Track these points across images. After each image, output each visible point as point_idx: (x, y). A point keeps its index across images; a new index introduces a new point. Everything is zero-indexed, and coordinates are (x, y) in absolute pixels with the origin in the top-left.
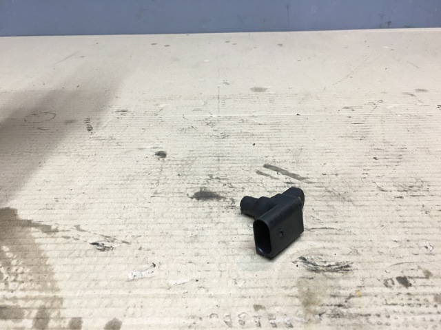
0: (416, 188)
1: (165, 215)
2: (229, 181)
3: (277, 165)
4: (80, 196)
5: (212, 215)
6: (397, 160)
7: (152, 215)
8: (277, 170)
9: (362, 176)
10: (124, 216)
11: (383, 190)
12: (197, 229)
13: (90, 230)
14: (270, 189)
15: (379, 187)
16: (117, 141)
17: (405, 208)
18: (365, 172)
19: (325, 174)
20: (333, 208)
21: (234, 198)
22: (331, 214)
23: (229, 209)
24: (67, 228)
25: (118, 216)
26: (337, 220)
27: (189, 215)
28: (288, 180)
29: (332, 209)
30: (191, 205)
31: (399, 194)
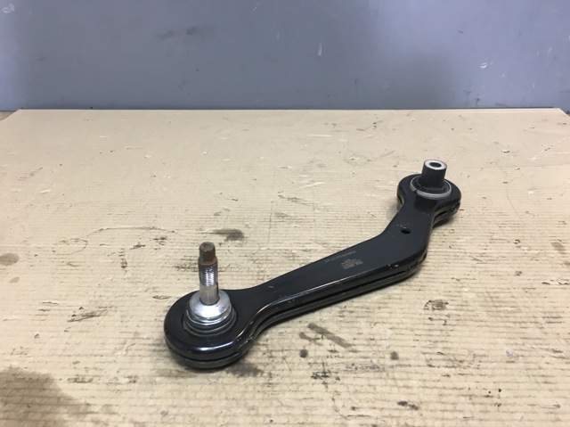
0: (466, 364)
1: (198, 396)
2: (270, 348)
3: (323, 326)
4: (111, 365)
5: (247, 396)
6: (454, 323)
7: (184, 395)
8: (323, 332)
9: (413, 344)
10: (156, 394)
11: (430, 366)
12: (229, 416)
13: (120, 412)
14: (311, 361)
15: (427, 361)
16: (154, 286)
17: (450, 392)
18: (417, 338)
19: (373, 339)
20: (375, 389)
21: (273, 372)
22: (371, 396)
23: (266, 388)
24: (96, 409)
25: (148, 395)
26: (376, 405)
27: (223, 395)
28: (332, 348)
29: (373, 390)
30: (225, 381)
31: (447, 371)
